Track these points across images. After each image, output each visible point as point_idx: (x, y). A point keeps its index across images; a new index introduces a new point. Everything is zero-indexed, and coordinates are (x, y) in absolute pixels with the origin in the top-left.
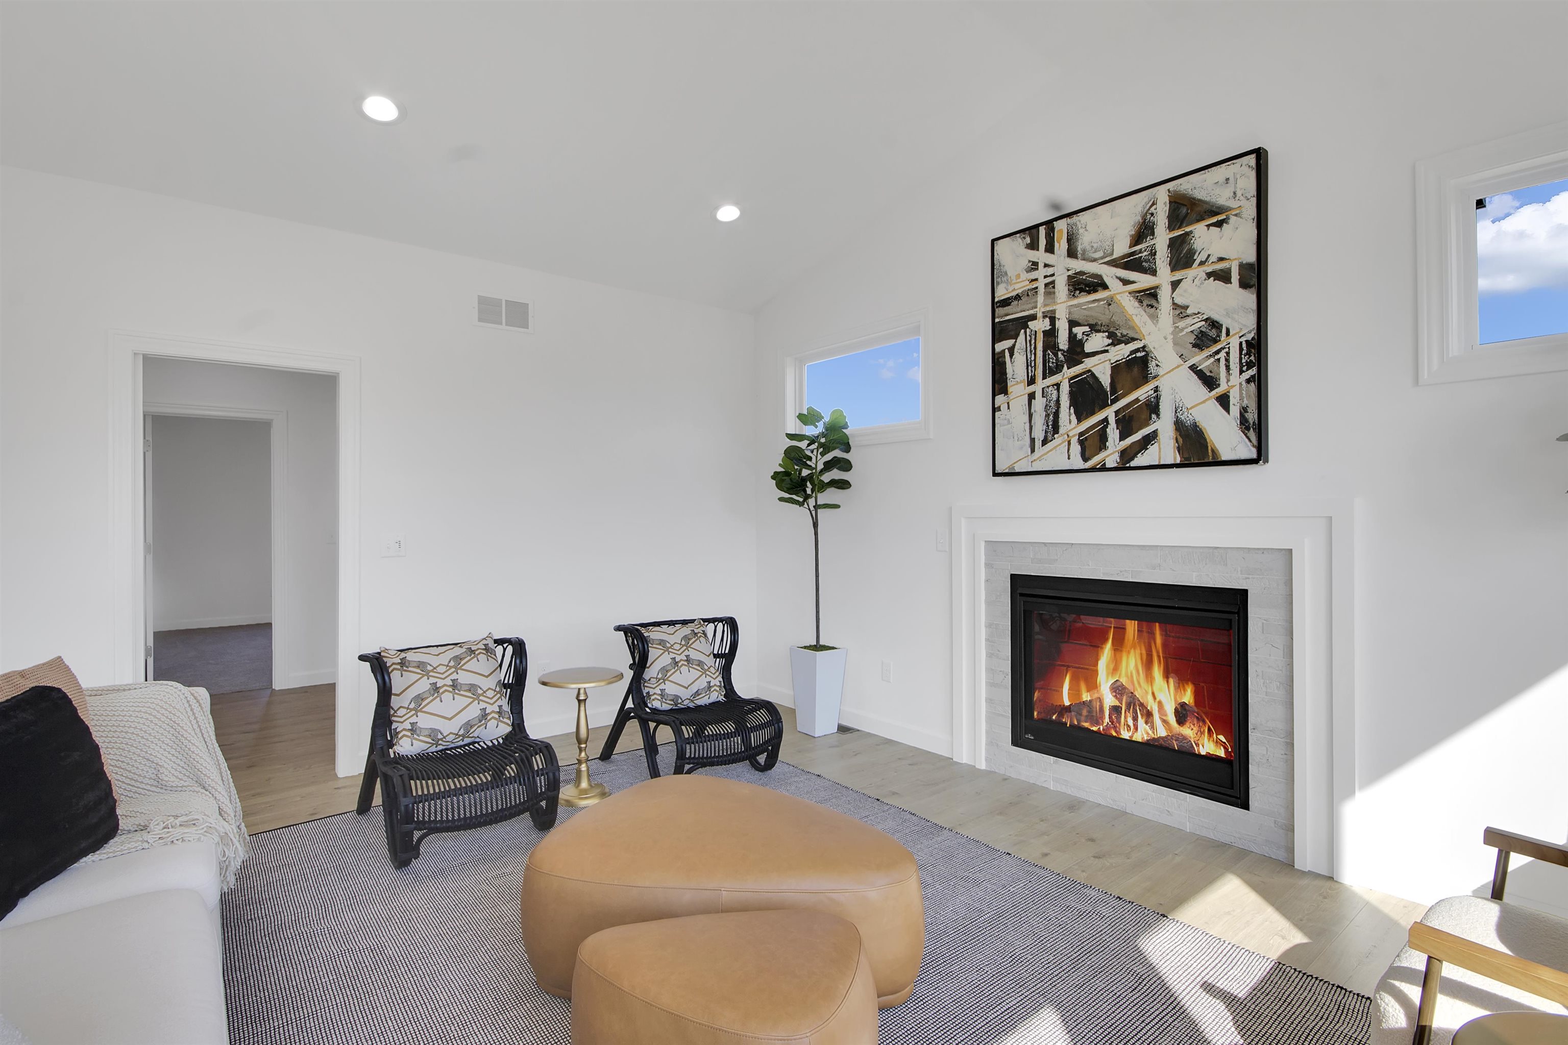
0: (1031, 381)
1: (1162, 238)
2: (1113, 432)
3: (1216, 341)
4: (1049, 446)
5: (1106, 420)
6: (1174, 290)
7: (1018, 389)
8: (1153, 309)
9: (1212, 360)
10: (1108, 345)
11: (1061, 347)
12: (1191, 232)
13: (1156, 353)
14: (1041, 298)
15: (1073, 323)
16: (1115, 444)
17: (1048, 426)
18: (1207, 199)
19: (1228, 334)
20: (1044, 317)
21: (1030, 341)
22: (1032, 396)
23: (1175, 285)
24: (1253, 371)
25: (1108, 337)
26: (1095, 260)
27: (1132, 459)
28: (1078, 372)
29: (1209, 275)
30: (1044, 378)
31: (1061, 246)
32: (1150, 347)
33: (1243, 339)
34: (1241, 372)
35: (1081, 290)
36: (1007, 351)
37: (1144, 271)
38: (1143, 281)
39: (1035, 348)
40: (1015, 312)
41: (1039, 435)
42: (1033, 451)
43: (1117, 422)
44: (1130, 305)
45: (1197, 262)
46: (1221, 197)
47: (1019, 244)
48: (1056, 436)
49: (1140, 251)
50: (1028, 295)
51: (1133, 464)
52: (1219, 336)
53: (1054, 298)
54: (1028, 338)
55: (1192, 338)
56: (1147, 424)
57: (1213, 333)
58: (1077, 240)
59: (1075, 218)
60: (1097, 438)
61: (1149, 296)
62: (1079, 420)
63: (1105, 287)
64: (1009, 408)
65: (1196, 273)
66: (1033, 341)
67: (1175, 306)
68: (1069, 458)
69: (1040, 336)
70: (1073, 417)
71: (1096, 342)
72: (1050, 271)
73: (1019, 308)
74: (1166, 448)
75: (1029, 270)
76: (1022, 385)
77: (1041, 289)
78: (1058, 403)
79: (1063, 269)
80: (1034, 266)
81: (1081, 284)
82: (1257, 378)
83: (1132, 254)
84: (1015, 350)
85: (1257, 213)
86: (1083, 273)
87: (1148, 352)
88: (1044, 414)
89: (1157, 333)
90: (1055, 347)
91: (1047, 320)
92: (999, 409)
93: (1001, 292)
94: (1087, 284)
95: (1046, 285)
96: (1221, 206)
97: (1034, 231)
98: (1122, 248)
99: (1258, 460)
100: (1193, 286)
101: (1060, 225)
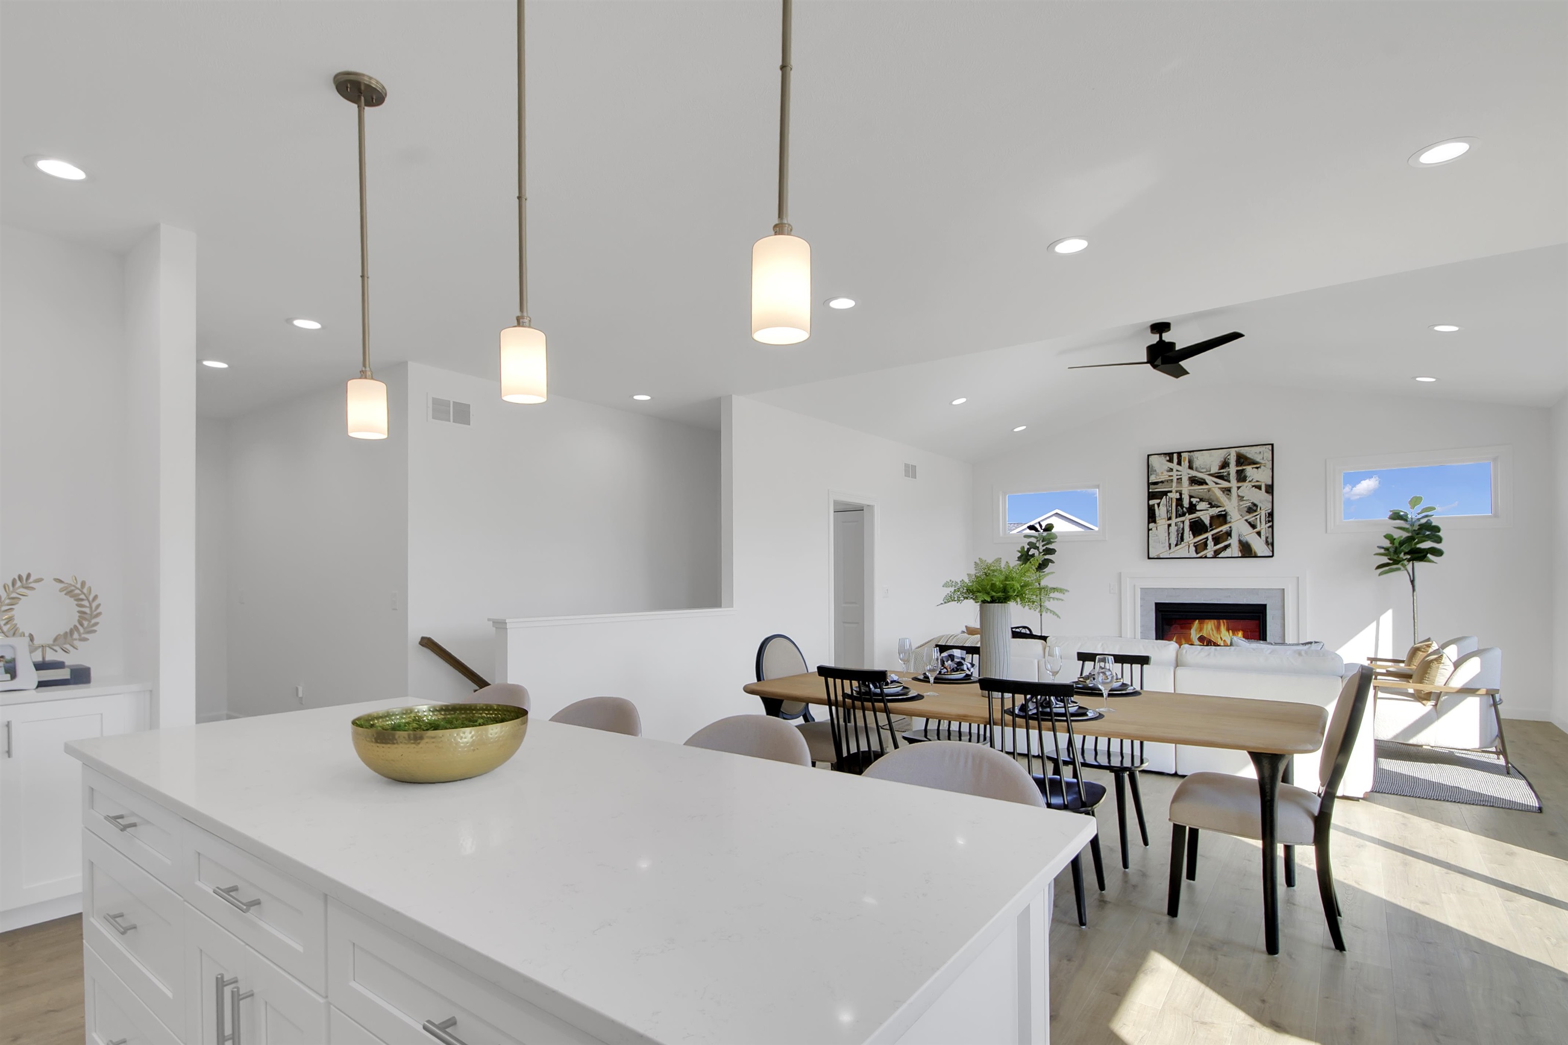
0: (1169, 519)
1: (1233, 469)
2: (1210, 543)
3: (1255, 511)
4: (1179, 547)
5: (1207, 538)
6: (1238, 490)
7: (1162, 521)
8: (1229, 496)
9: (1254, 518)
11: (1185, 506)
12: (1245, 469)
13: (1230, 513)
14: (1174, 484)
15: (1191, 497)
16: (1211, 547)
17: (1178, 539)
18: (1252, 458)
19: (1260, 509)
20: (1177, 492)
21: (1169, 502)
22: (1169, 525)
23: (1239, 488)
24: (1270, 524)
25: (1209, 504)
26: (1202, 472)
27: (1220, 554)
28: (1194, 517)
29: (1253, 486)
30: (1176, 517)
31: (1185, 464)
32: (1228, 510)
33: (1267, 512)
34: (1266, 524)
35: (1195, 484)
36: (1156, 504)
37: (1225, 480)
38: (1225, 484)
39: (1171, 505)
41: (1173, 542)
42: (1170, 548)
44: (1219, 494)
45: (1247, 481)
46: (1258, 458)
47: (1163, 460)
48: (1182, 543)
49: (1223, 472)
50: (1168, 482)
51: (1220, 556)
52: (1257, 509)
53: (1182, 485)
54: (1168, 500)
55: (1246, 509)
56: (1226, 540)
57: (1255, 508)
58: (1193, 463)
59: (1192, 454)
60: (1203, 545)
61: (1228, 491)
63: (1207, 484)
64: (1157, 529)
65: (1246, 484)
66: (1170, 502)
67: (1239, 496)
68: (1189, 552)
69: (1174, 500)
71: (1202, 506)
72: (1179, 473)
73: (1163, 487)
74: (1235, 550)
75: (1168, 471)
76: (1164, 520)
77: (1175, 480)
78: (1183, 529)
79: (1185, 472)
80: (1171, 470)
81: (1194, 481)
82: (1272, 527)
83: (1220, 473)
84: (1161, 504)
85: (1271, 467)
86: (1196, 477)
87: (1226, 513)
88: (1176, 533)
89: (1231, 506)
90: (1182, 507)
91: (1178, 494)
92: (1151, 529)
93: (1153, 479)
94: (1198, 482)
95: (1177, 479)
96: (1257, 462)
97: (1171, 455)
98: (1215, 470)
99: (1272, 556)
100: (1247, 490)
101: (1185, 455)
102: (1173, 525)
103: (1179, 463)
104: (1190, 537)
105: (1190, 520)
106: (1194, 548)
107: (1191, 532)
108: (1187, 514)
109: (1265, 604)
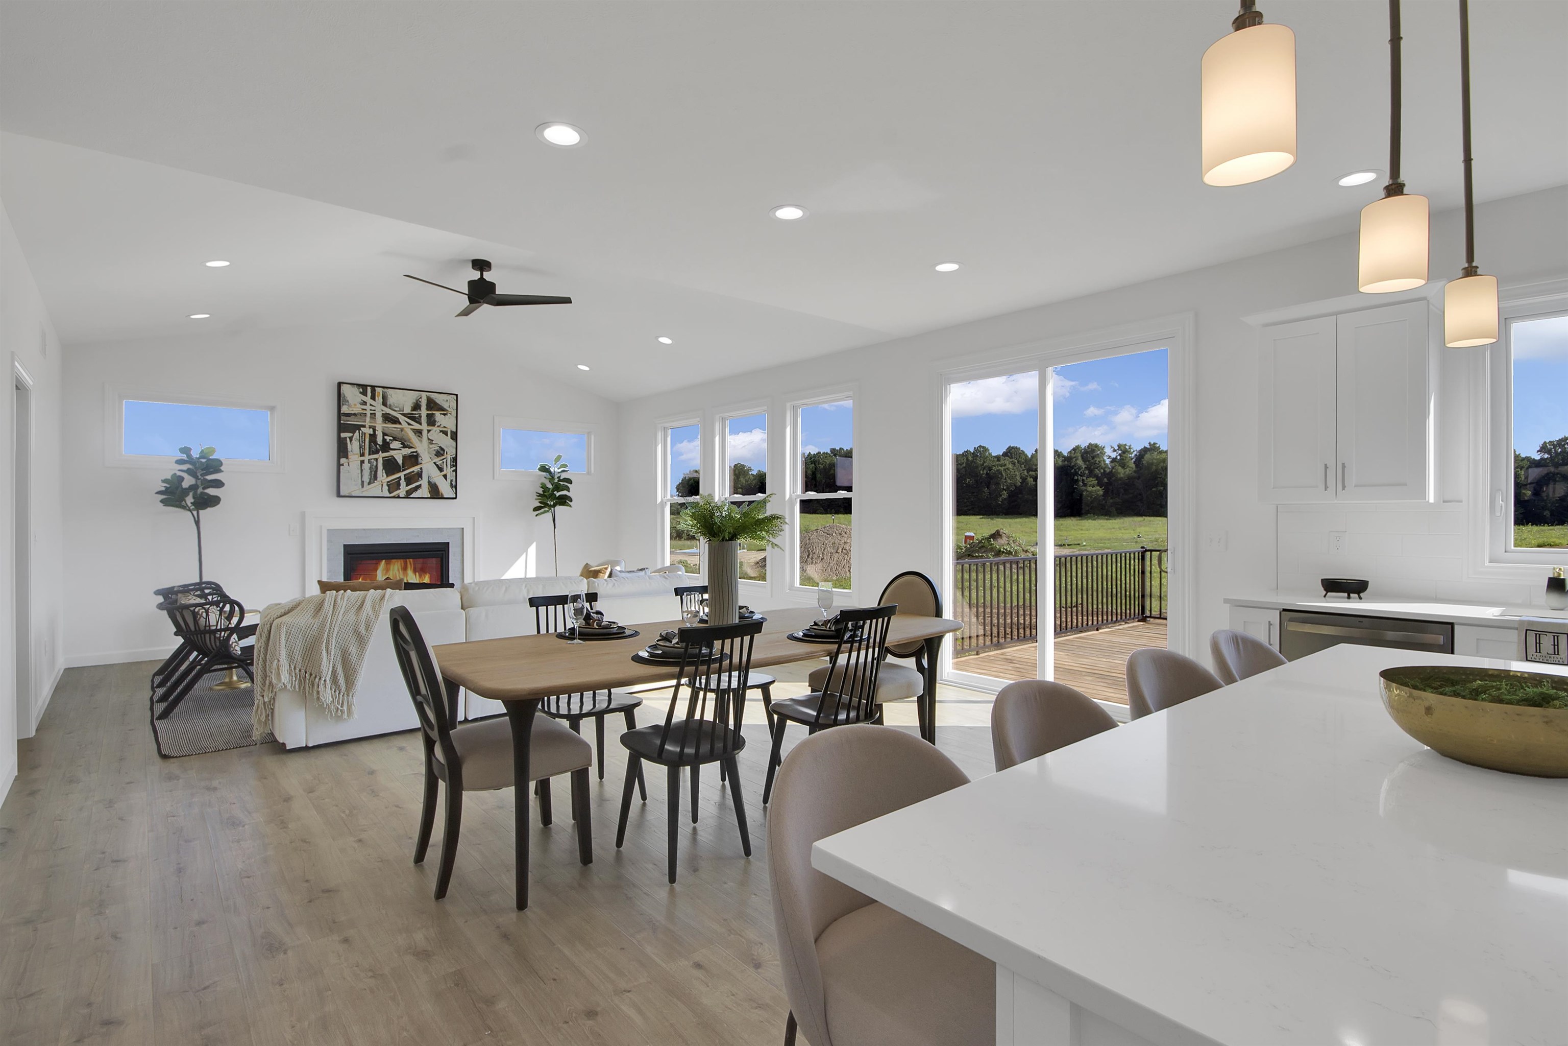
0: (362, 455)
1: (424, 412)
2: (403, 483)
3: (443, 455)
4: (372, 485)
5: (400, 477)
6: (428, 433)
7: (354, 457)
8: (420, 438)
9: (441, 462)
10: (402, 447)
11: (378, 443)
12: (434, 414)
13: (421, 455)
14: (368, 419)
15: (384, 434)
16: (404, 488)
17: (371, 476)
18: (440, 404)
19: (447, 453)
20: (370, 428)
21: (362, 437)
22: (362, 462)
23: (429, 431)
24: (454, 468)
25: (401, 444)
26: (395, 411)
27: (411, 494)
28: (387, 456)
29: (441, 431)
30: (369, 455)
31: (379, 399)
32: (419, 452)
33: (452, 457)
34: (451, 468)
35: (389, 421)
36: (348, 438)
37: (417, 422)
38: (416, 426)
39: (365, 440)
40: (353, 421)
41: (366, 479)
42: (363, 486)
43: (405, 479)
44: (411, 435)
45: (437, 425)
46: (445, 406)
47: (356, 391)
48: (375, 481)
49: (415, 414)
50: (361, 415)
51: (411, 496)
52: (444, 453)
53: (375, 421)
54: (361, 435)
55: (435, 452)
56: (417, 481)
57: (442, 452)
58: (387, 400)
59: (386, 390)
61: (419, 433)
62: (387, 476)
63: (400, 423)
64: (349, 465)
65: (435, 429)
66: (363, 437)
67: (429, 439)
68: (382, 491)
69: (367, 436)
70: (384, 474)
71: (395, 445)
72: (373, 408)
73: (356, 420)
74: (424, 491)
75: (361, 404)
76: (357, 456)
77: (369, 415)
78: (377, 466)
79: (380, 409)
80: (365, 403)
81: (387, 418)
82: (456, 471)
83: (413, 414)
84: (353, 439)
85: (455, 416)
86: (390, 414)
87: (418, 454)
88: (369, 471)
89: (422, 448)
90: (376, 443)
91: (371, 430)
92: (343, 465)
93: (345, 409)
94: (392, 420)
95: (371, 414)
96: (445, 409)
97: (365, 387)
98: (408, 410)
99: (456, 498)
100: (435, 434)
101: (379, 391)
102: (366, 462)
103: (373, 398)
104: (383, 476)
105: (383, 458)
106: (387, 488)
107: (384, 471)
108: (381, 452)
109: (448, 543)
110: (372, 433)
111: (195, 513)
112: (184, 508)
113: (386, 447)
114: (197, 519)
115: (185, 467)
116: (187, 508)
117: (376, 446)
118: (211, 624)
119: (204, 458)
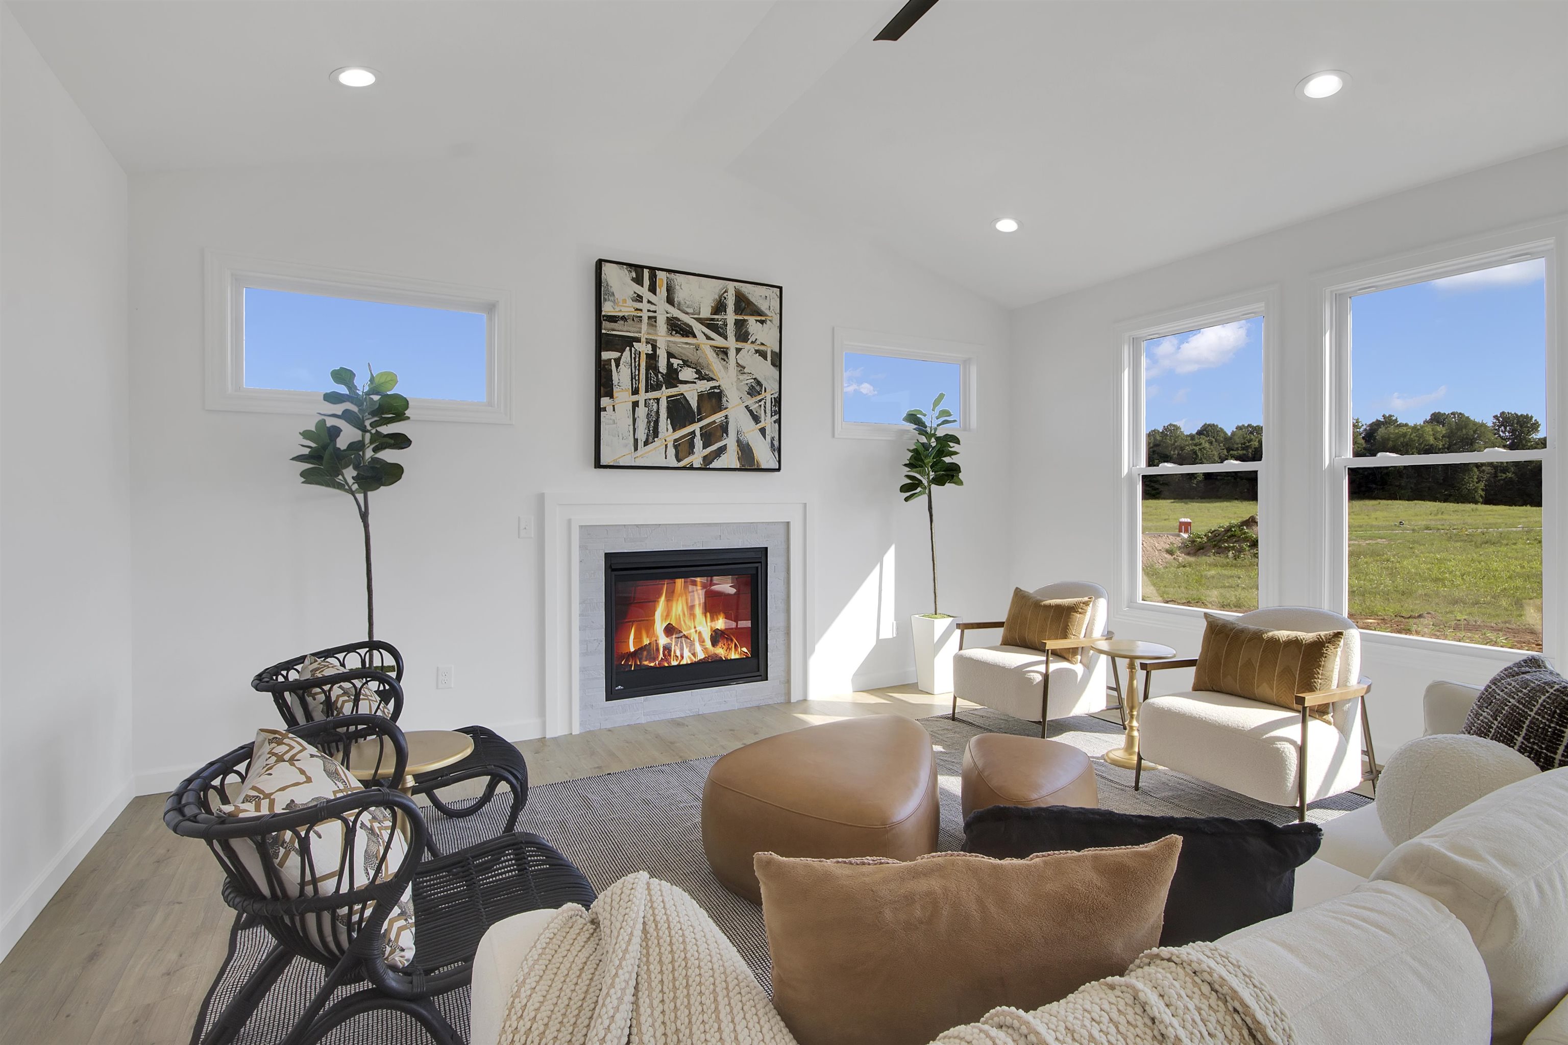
0: (635, 392)
1: (731, 317)
2: (698, 442)
3: (759, 393)
4: (650, 447)
5: (694, 432)
6: (737, 353)
7: (622, 395)
8: (725, 363)
9: (757, 405)
10: (696, 379)
11: (661, 370)
12: (747, 320)
13: (726, 392)
14: (645, 326)
15: (670, 355)
16: (699, 450)
17: (649, 430)
18: (756, 304)
19: (765, 391)
20: (647, 343)
21: (635, 359)
22: (635, 404)
23: (738, 350)
25: (696, 373)
26: (687, 313)
27: (711, 463)
28: (673, 393)
29: (757, 351)
30: (647, 391)
31: (662, 291)
32: (723, 387)
33: (773, 396)
34: (772, 416)
35: (676, 332)
36: (613, 360)
37: (720, 334)
38: (719, 341)
40: (620, 329)
41: (642, 435)
42: (636, 449)
43: (701, 435)
44: (711, 356)
45: (750, 341)
46: (763, 307)
47: (626, 276)
48: (656, 439)
49: (717, 320)
50: (633, 320)
51: (711, 466)
52: (761, 390)
53: (656, 330)
54: (633, 356)
55: (747, 388)
56: (720, 439)
57: (758, 388)
58: (674, 293)
59: (672, 276)
61: (723, 352)
62: (674, 430)
63: (695, 336)
64: (614, 410)
65: (747, 346)
66: (637, 359)
67: (738, 365)
68: (666, 458)
69: (643, 357)
70: (670, 427)
71: (687, 374)
72: (652, 308)
73: (625, 328)
74: (730, 459)
75: (634, 300)
76: (627, 393)
77: (645, 319)
78: (658, 412)
79: (663, 311)
80: (639, 298)
81: (677, 327)
82: (779, 421)
83: (713, 319)
84: (621, 362)
85: (779, 325)
86: (678, 320)
87: (721, 392)
88: (646, 420)
89: (727, 380)
90: (656, 369)
91: (650, 346)
92: (605, 409)
93: (608, 309)
94: (682, 329)
95: (649, 318)
96: (762, 312)
97: (639, 270)
98: (706, 313)
99: (779, 470)
100: (748, 357)
101: (661, 275)
102: (642, 404)
103: (653, 289)
105: (668, 397)
109: (766, 548)
110: (651, 352)
111: (360, 497)
112: (340, 486)
113: (672, 378)
114: (363, 509)
115: (339, 409)
116: (347, 487)
117: (657, 376)
118: (318, 875)
119: (377, 394)
